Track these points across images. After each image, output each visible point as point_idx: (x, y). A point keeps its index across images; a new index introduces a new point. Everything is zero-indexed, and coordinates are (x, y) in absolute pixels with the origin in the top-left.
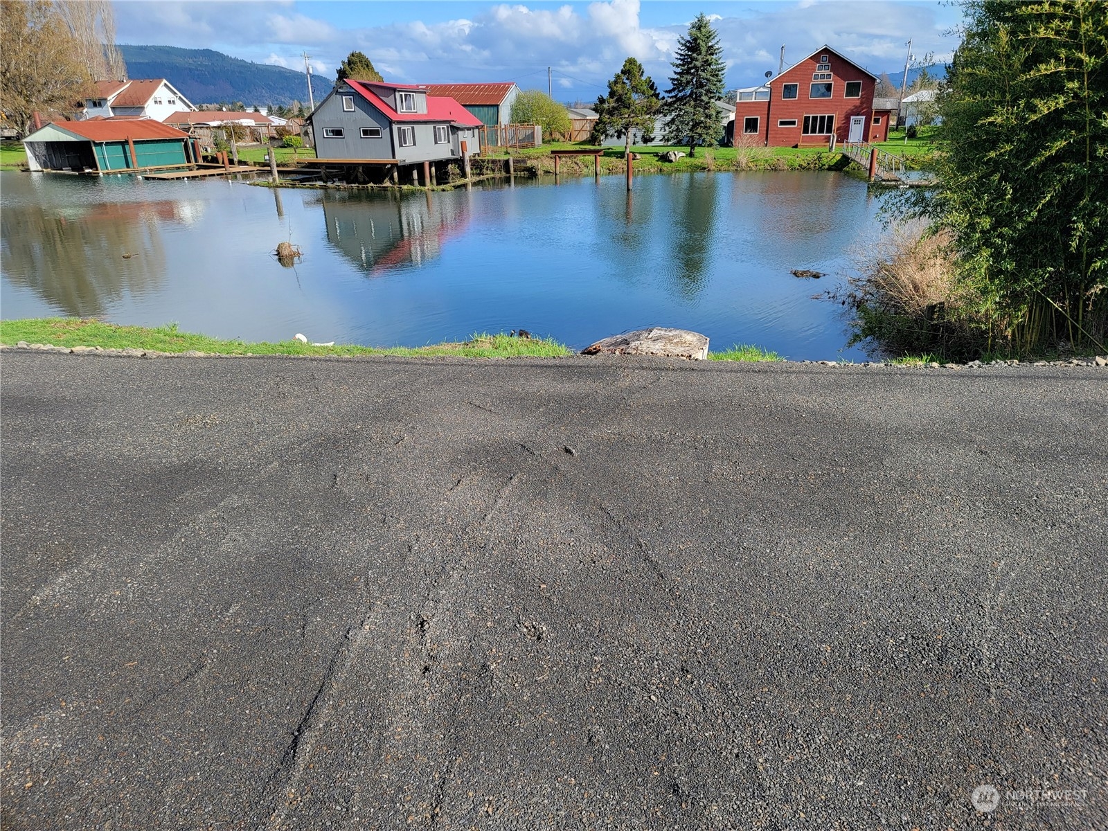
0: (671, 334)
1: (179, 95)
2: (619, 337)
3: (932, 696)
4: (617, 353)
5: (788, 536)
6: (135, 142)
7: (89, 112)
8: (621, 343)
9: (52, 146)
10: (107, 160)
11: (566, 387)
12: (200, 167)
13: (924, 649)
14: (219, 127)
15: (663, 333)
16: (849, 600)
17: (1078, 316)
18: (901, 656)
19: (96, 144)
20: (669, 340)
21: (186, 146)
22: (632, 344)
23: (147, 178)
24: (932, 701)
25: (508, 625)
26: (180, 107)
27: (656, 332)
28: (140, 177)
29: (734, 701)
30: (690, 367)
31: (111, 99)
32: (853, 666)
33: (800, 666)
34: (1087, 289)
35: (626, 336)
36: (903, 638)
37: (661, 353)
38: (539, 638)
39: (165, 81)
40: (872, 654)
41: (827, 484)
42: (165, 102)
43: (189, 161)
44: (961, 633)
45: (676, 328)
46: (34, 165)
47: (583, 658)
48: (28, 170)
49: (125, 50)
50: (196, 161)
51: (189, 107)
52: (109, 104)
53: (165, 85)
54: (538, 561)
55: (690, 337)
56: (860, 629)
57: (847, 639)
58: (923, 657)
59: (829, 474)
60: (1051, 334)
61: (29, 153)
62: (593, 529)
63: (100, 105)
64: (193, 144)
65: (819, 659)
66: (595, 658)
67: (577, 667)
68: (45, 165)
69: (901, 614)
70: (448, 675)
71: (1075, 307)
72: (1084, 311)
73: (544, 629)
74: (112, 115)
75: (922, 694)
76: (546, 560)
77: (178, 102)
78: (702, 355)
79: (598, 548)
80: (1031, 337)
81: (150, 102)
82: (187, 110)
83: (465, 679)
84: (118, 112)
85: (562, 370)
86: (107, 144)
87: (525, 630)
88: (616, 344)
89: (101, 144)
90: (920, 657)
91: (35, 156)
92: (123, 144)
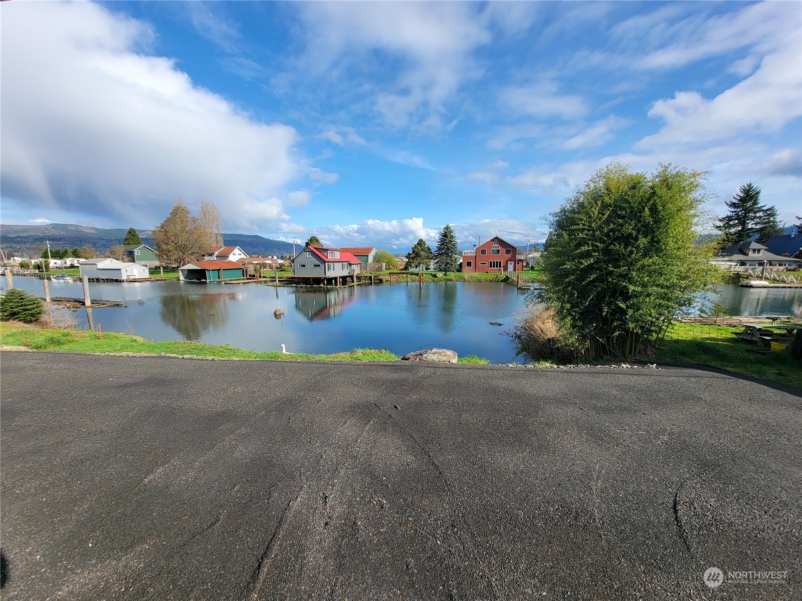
0: (440, 351)
1: (243, 252)
3: (575, 540)
6: (223, 270)
7: (207, 258)
9: (189, 270)
10: (211, 277)
12: (248, 279)
13: (567, 513)
14: (257, 264)
16: (530, 486)
17: (610, 345)
18: (557, 517)
19: (208, 270)
20: (440, 354)
21: (243, 271)
23: (226, 283)
24: (575, 543)
25: (367, 499)
26: (243, 256)
28: (223, 283)
29: (478, 544)
31: (216, 253)
32: (535, 523)
33: (509, 523)
34: (612, 334)
36: (557, 507)
38: (382, 507)
40: (543, 516)
42: (237, 254)
43: (244, 276)
44: (584, 504)
46: (182, 278)
47: (403, 519)
48: (179, 280)
49: (224, 235)
50: (246, 276)
51: (246, 256)
52: (215, 255)
53: (238, 248)
56: (536, 502)
57: (530, 508)
58: (567, 518)
60: (600, 352)
61: (181, 273)
63: (212, 255)
64: (246, 270)
65: (518, 519)
66: (410, 519)
67: (400, 524)
68: (186, 278)
69: (555, 494)
70: (337, 528)
71: (608, 341)
72: (613, 343)
73: (385, 502)
74: (216, 259)
75: (569, 539)
77: (242, 254)
80: (592, 353)
81: (232, 254)
82: (245, 257)
83: (345, 530)
84: (218, 258)
86: (212, 270)
87: (375, 502)
89: (209, 270)
90: (566, 518)
91: (183, 274)
92: (219, 270)
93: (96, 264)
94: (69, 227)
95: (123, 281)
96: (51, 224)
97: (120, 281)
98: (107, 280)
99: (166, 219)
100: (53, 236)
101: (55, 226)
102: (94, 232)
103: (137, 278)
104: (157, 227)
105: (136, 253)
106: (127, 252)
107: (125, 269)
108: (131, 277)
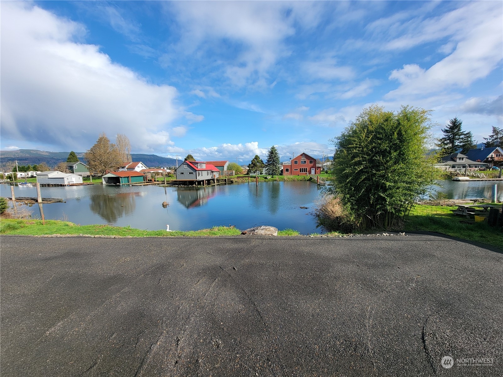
0: (267, 228)
1: (144, 165)
2: (252, 229)
4: (251, 234)
5: (302, 299)
6: (131, 177)
7: (121, 170)
8: (253, 231)
9: (109, 178)
10: (123, 182)
11: (236, 246)
12: (147, 182)
14: (153, 173)
15: (264, 227)
17: (375, 220)
19: (121, 177)
20: (266, 229)
21: (144, 177)
22: (256, 231)
23: (132, 186)
25: (208, 341)
26: (144, 168)
27: (262, 227)
28: (131, 185)
30: (272, 238)
31: (127, 166)
34: (377, 213)
35: (254, 228)
36: (342, 341)
37: (264, 234)
38: (218, 347)
39: (141, 162)
41: (313, 279)
42: (140, 167)
43: (144, 181)
45: (268, 226)
46: (104, 183)
47: (233, 356)
48: (102, 184)
49: (133, 155)
50: (146, 181)
52: (126, 168)
54: (221, 312)
55: (272, 229)
57: (323, 343)
59: (314, 275)
60: (369, 225)
61: (103, 180)
62: (240, 299)
63: (124, 168)
64: (146, 177)
66: (237, 355)
67: (230, 360)
68: (107, 183)
70: (184, 365)
71: (374, 217)
72: (377, 219)
73: (220, 342)
74: (126, 170)
75: (351, 367)
76: (224, 312)
77: (144, 167)
78: (275, 234)
79: (241, 307)
80: (364, 226)
81: (137, 167)
82: (146, 169)
83: (190, 367)
84: (128, 169)
85: (235, 240)
86: (124, 177)
87: (214, 343)
88: (251, 231)
91: (105, 180)
92: (128, 177)
93: (47, 175)
94: (31, 152)
95: (66, 186)
96: (20, 150)
97: (64, 186)
98: (54, 185)
99: (94, 145)
100: (21, 157)
101: (22, 151)
102: (48, 154)
103: (75, 183)
104: (88, 150)
105: (74, 168)
106: (69, 166)
107: (66, 178)
108: (71, 183)
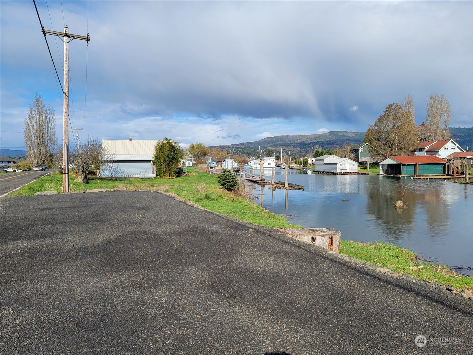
1: (458, 145)
6: (419, 164)
7: (417, 154)
9: (390, 165)
10: (406, 171)
12: (447, 175)
14: (470, 159)
19: (403, 165)
21: (445, 167)
23: (414, 178)
28: (412, 178)
31: (427, 148)
42: (450, 149)
43: (444, 173)
46: (381, 172)
48: (379, 174)
49: (451, 129)
50: (448, 173)
51: (461, 150)
52: (425, 150)
53: (452, 141)
61: (381, 168)
63: (422, 151)
64: (448, 166)
68: (385, 173)
74: (425, 154)
77: (456, 149)
81: (443, 149)
84: (428, 153)
86: (408, 165)
89: (405, 165)
91: (383, 169)
92: (415, 165)
93: (323, 160)
94: (339, 134)
95: (337, 174)
96: (329, 132)
97: (335, 174)
98: (328, 172)
103: (348, 171)
105: (360, 151)
106: (354, 150)
107: (340, 163)
108: (343, 171)
